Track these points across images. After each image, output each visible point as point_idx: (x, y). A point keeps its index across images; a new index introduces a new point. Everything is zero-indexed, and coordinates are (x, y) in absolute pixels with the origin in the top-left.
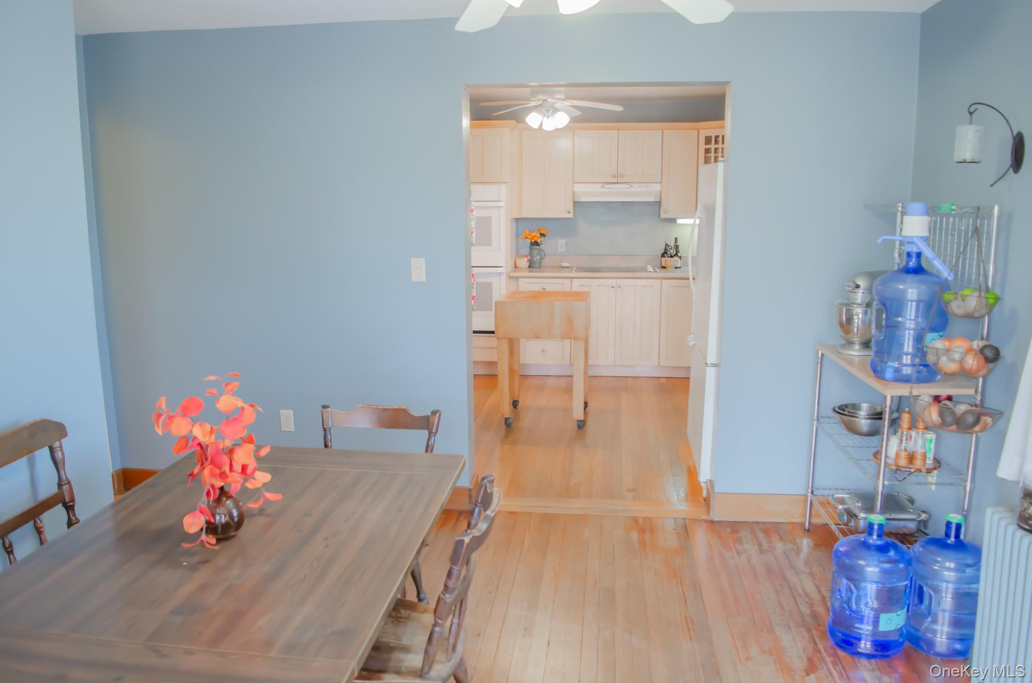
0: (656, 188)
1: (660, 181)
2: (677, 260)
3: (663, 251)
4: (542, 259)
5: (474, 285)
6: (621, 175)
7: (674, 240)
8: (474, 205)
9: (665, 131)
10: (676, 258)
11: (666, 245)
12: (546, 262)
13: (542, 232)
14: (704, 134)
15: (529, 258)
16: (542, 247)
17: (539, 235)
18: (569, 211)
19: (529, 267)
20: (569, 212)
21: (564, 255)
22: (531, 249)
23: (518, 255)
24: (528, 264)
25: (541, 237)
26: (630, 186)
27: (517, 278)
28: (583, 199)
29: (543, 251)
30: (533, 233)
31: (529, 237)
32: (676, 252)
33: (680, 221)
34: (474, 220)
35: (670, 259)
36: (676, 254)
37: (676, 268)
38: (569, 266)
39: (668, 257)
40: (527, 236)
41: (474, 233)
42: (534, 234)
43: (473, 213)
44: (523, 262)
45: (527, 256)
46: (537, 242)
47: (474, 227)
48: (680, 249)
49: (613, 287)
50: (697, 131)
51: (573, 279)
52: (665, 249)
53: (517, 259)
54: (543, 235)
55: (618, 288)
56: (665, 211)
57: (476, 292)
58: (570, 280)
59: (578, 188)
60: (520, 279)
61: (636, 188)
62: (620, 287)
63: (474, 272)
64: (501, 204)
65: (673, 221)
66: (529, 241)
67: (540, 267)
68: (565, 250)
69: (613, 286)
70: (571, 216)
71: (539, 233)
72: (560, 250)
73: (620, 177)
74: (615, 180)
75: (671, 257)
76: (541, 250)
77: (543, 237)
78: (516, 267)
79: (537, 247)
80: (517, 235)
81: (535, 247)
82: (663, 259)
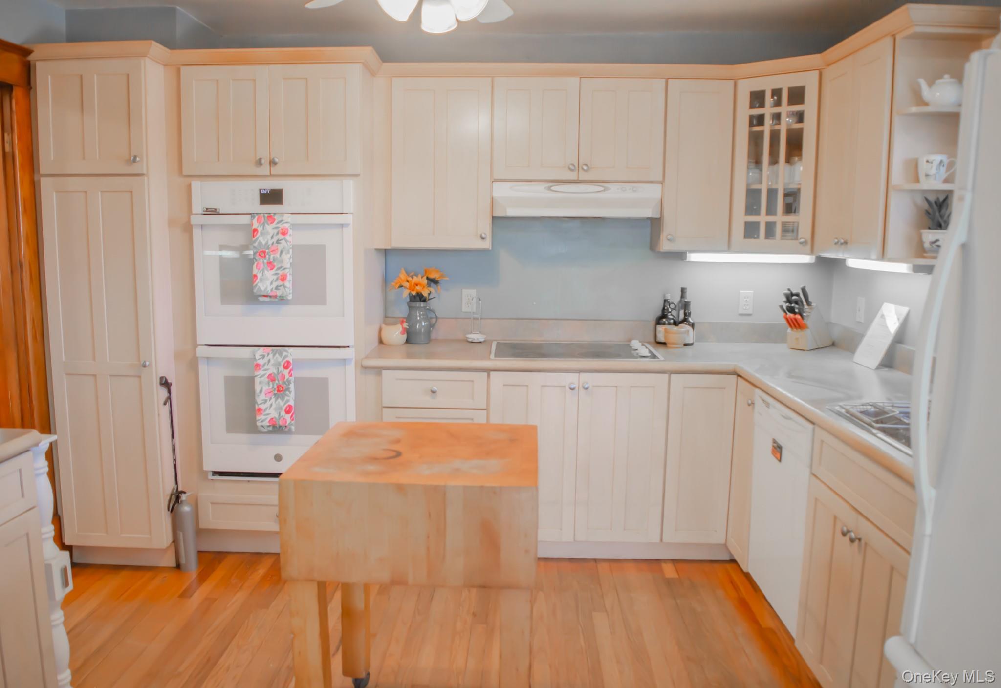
0: (653, 192)
1: (660, 179)
2: (688, 331)
3: (659, 313)
4: (431, 326)
5: (289, 382)
6: (586, 165)
7: (680, 293)
8: (289, 220)
9: (670, 81)
10: (684, 327)
11: (666, 301)
12: (442, 331)
13: (432, 276)
14: (746, 88)
15: (405, 325)
16: (433, 304)
17: (425, 281)
18: (484, 235)
19: (408, 341)
20: (483, 238)
21: (474, 318)
22: (410, 307)
23: (388, 319)
24: (405, 336)
25: (429, 285)
26: (602, 188)
27: (379, 370)
28: (511, 212)
29: (433, 311)
30: (415, 277)
31: (407, 285)
32: (685, 314)
33: (693, 257)
34: (288, 252)
35: (675, 328)
36: (685, 320)
37: (685, 345)
38: (482, 340)
39: (669, 324)
40: (403, 284)
41: (289, 278)
42: (416, 279)
43: (288, 237)
44: (395, 334)
45: (402, 323)
46: (423, 296)
47: (288, 266)
48: (693, 309)
49: (572, 389)
50: (732, 82)
51: (492, 373)
52: (664, 309)
53: (384, 326)
54: (432, 281)
55: (582, 391)
56: (669, 237)
57: (295, 400)
58: (485, 374)
59: (501, 191)
60: (384, 372)
61: (615, 192)
62: (587, 389)
63: (290, 359)
64: (348, 219)
65: (680, 256)
66: (406, 293)
67: (429, 340)
68: (474, 310)
69: (572, 386)
70: (487, 245)
71: (425, 278)
72: (465, 309)
73: (583, 169)
74: (573, 176)
75: (676, 323)
76: (430, 310)
77: (435, 286)
78: (381, 342)
79: (422, 304)
80: (386, 281)
81: (418, 304)
82: (661, 329)
